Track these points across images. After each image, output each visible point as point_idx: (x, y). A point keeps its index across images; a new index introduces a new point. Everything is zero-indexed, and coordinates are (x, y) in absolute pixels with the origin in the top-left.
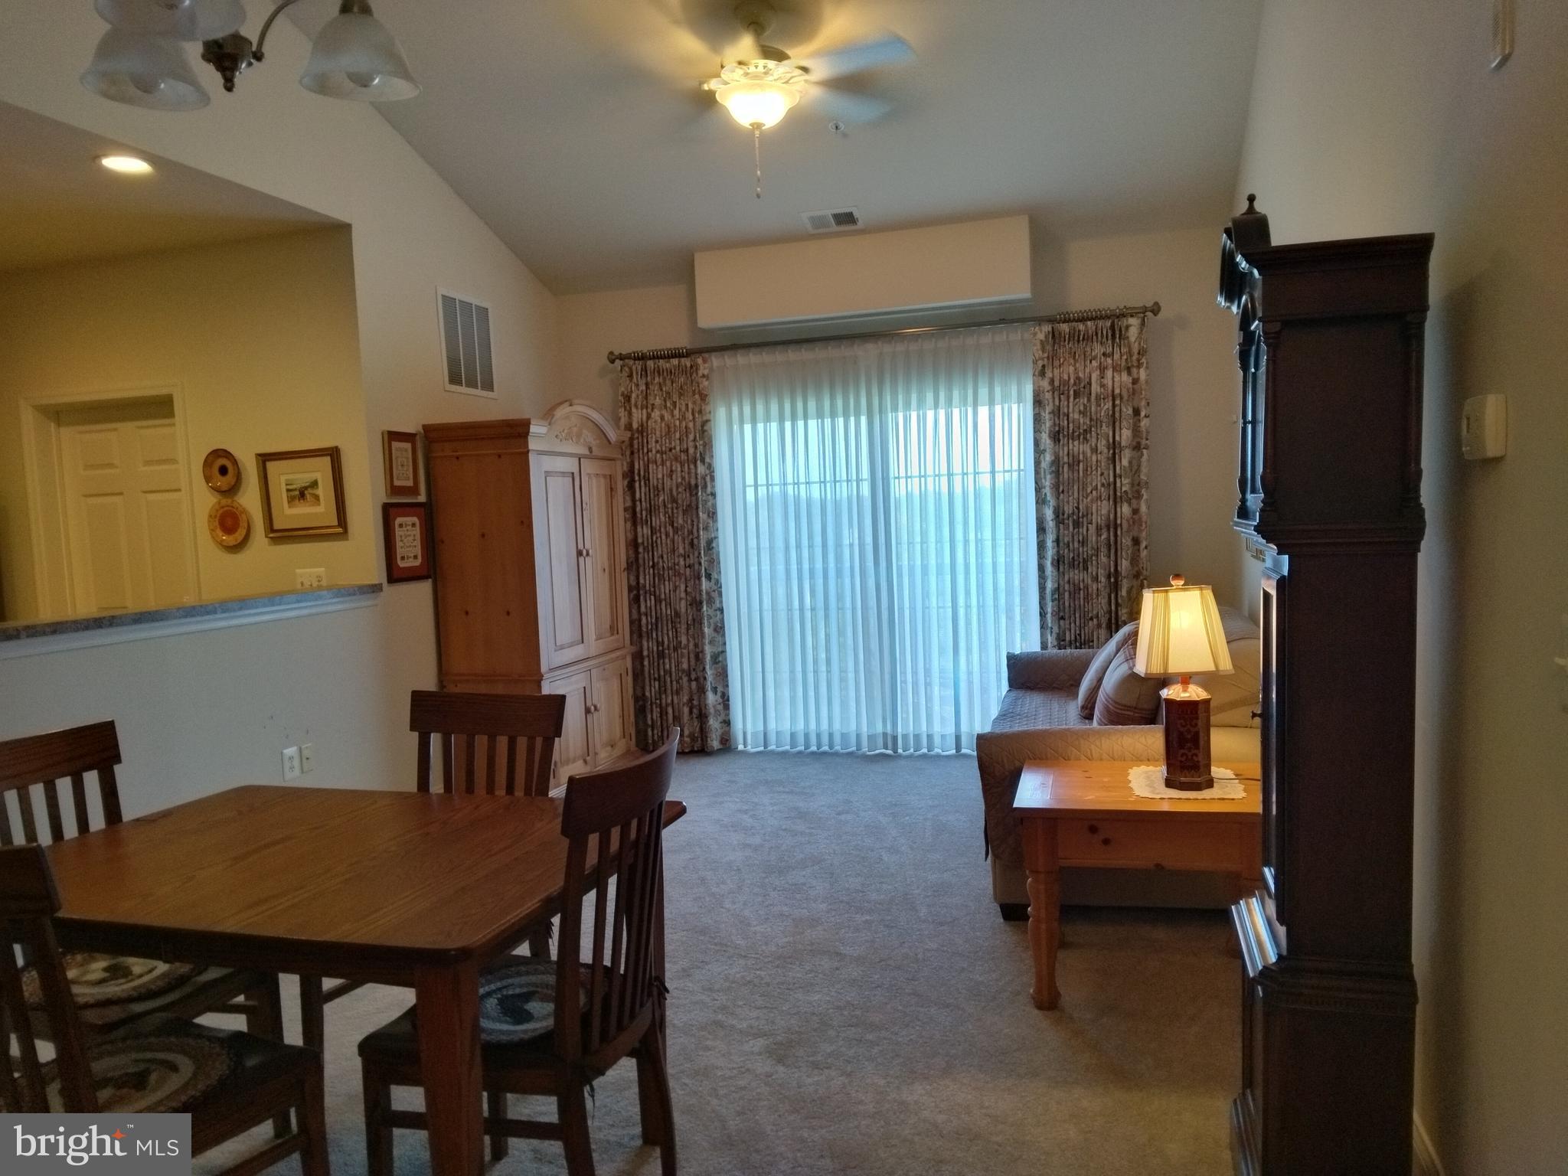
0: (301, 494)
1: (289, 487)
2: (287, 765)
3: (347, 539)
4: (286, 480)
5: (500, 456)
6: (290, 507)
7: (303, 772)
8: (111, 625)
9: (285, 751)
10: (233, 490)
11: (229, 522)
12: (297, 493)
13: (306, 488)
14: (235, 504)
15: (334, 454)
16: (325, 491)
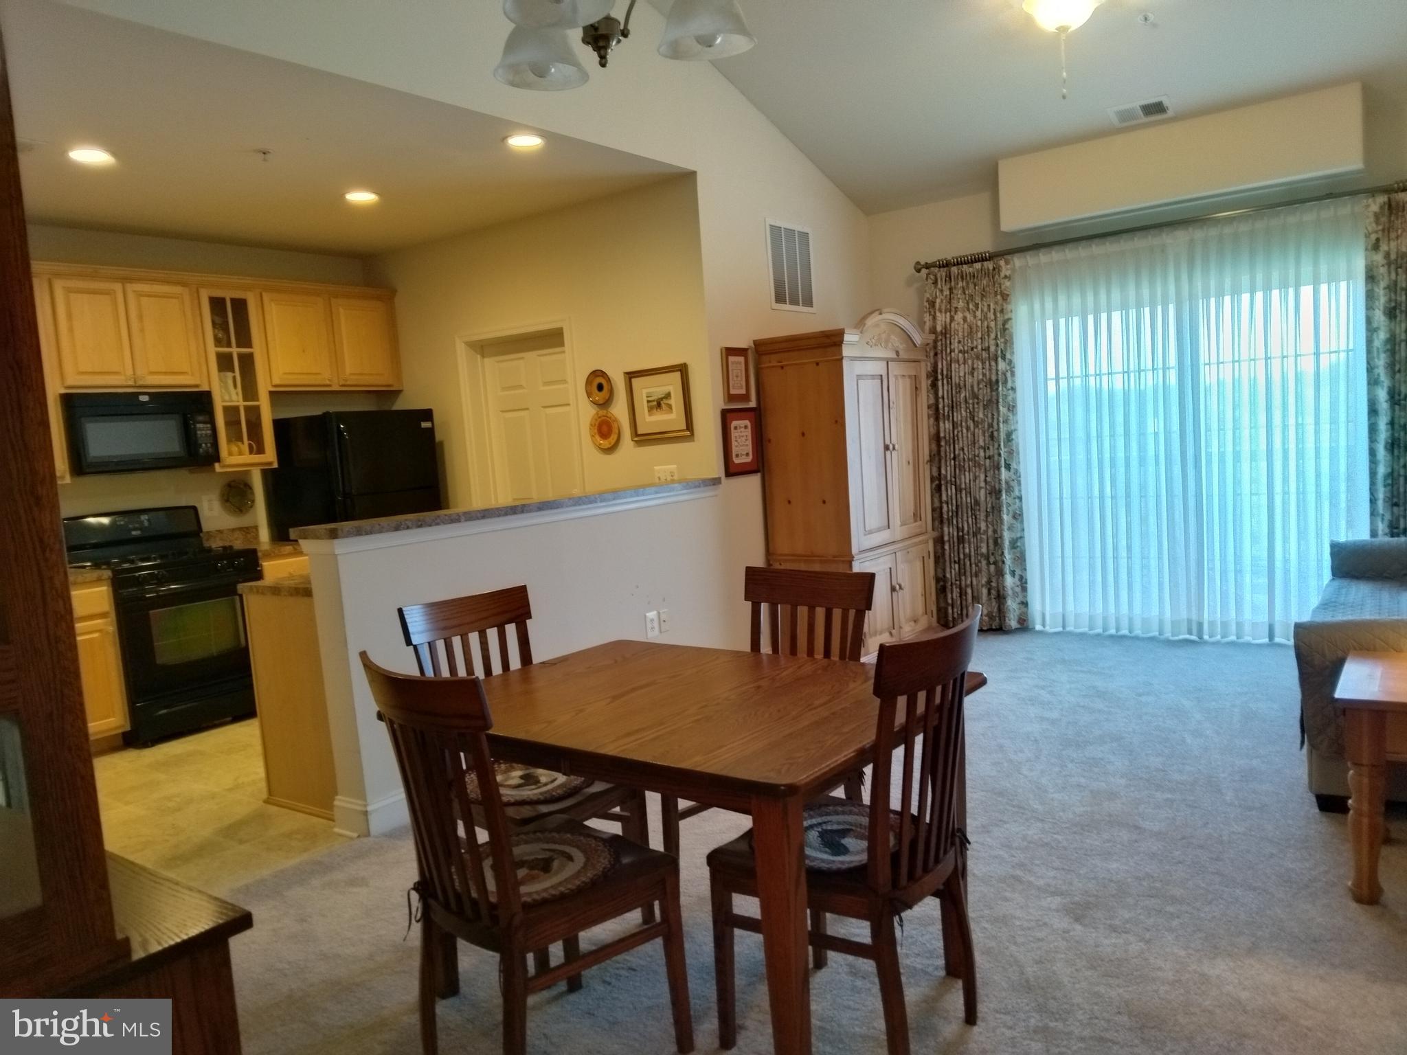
0: (658, 404)
1: (650, 399)
2: (649, 626)
3: (694, 441)
4: (647, 393)
5: (817, 364)
6: (650, 415)
7: (661, 632)
8: (522, 512)
9: (647, 614)
10: (606, 404)
11: (605, 429)
12: (655, 403)
13: (662, 399)
14: (609, 415)
15: (683, 369)
16: (676, 401)
